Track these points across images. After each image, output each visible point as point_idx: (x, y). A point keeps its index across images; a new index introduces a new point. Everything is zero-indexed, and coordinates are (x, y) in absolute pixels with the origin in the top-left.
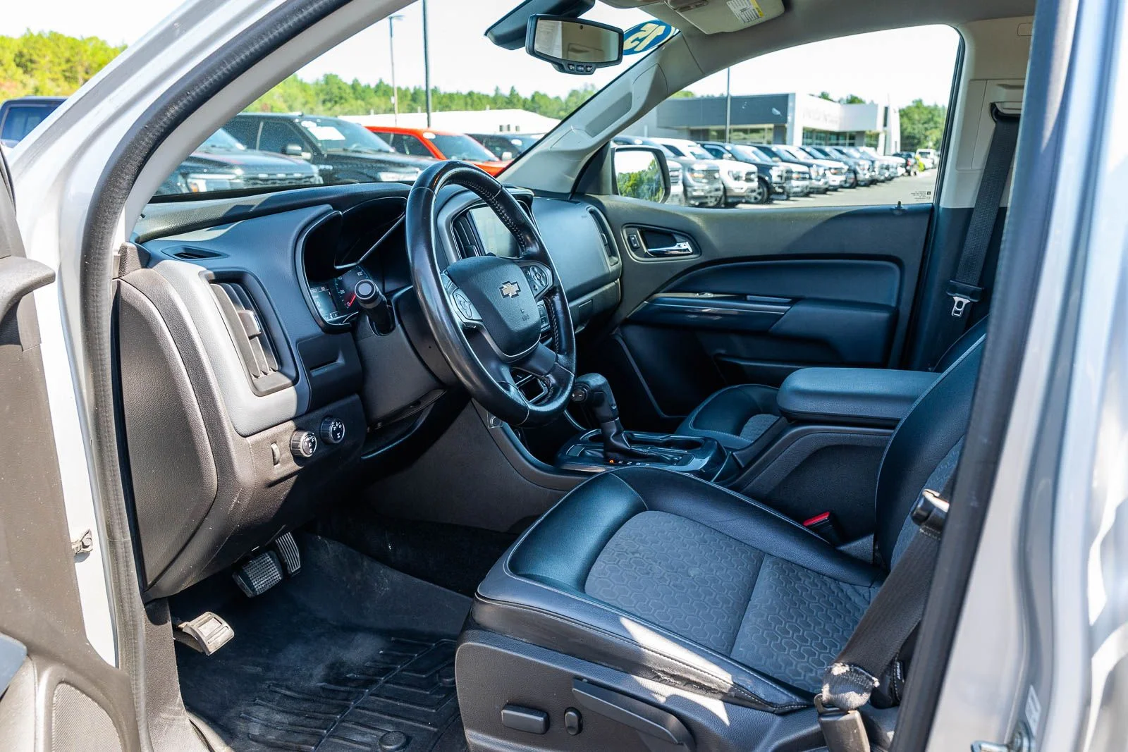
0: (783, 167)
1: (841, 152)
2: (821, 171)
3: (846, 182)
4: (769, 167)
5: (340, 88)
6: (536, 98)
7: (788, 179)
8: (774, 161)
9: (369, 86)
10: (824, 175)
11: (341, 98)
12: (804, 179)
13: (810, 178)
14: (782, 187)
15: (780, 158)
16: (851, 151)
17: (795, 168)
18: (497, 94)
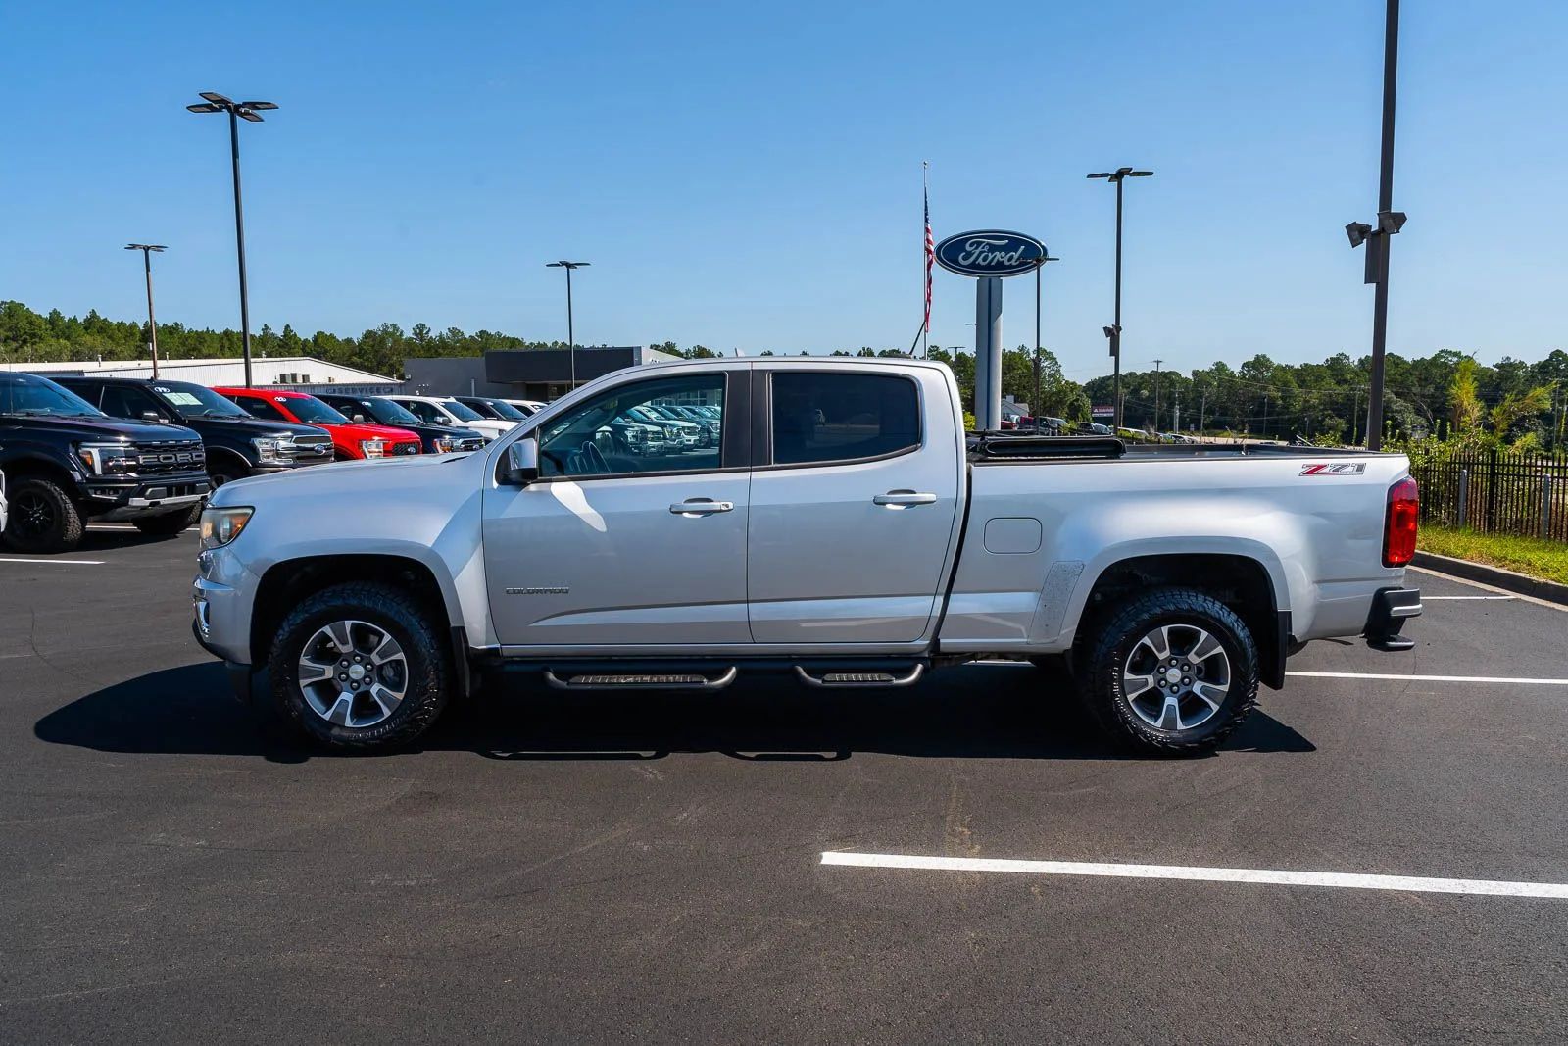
0: (637, 427)
1: (694, 412)
2: (675, 430)
3: (700, 441)
4: (625, 428)
5: (31, 323)
6: (320, 340)
7: (645, 439)
8: (627, 422)
9: (75, 319)
10: (678, 434)
11: (33, 336)
12: (659, 439)
13: (665, 438)
14: (639, 448)
15: (634, 419)
16: (703, 410)
17: (649, 428)
18: (265, 334)
